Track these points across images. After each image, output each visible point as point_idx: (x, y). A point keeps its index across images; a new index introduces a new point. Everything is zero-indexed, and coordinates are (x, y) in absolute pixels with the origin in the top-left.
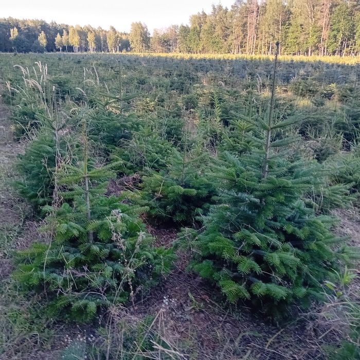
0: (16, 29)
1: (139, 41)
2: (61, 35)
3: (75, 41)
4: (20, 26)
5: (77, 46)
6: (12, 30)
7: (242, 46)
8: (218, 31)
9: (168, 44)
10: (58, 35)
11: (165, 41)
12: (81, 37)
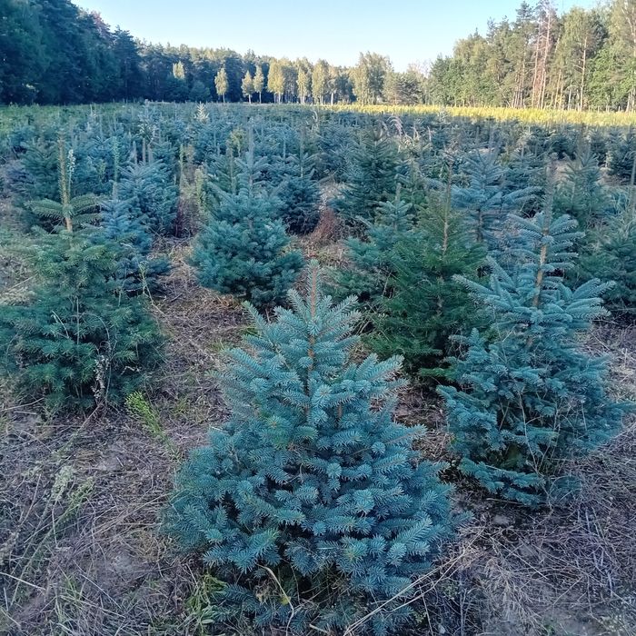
0: (181, 65)
1: (363, 86)
2: (253, 75)
3: (276, 84)
4: (192, 60)
5: (280, 93)
6: (175, 66)
7: (526, 93)
8: (491, 67)
9: (412, 90)
10: (248, 75)
11: (409, 86)
12: (287, 78)
